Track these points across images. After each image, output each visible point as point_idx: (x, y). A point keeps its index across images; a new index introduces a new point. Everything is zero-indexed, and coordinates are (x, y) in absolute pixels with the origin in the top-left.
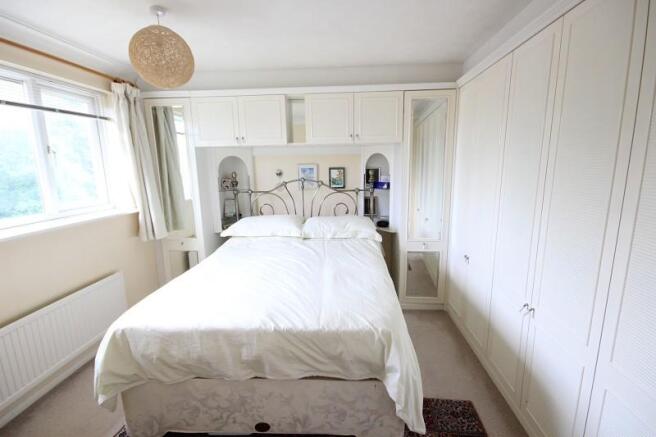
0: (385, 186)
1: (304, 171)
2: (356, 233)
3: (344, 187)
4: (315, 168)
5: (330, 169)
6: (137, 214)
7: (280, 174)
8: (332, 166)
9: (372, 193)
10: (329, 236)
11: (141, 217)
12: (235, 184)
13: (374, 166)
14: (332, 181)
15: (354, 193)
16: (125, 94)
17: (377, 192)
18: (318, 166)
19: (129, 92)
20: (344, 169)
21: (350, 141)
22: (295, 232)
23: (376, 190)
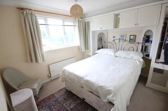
0: (150, 42)
1: (121, 36)
2: (133, 57)
3: (135, 41)
4: (125, 35)
5: (130, 36)
6: (79, 46)
7: (114, 37)
8: (131, 35)
9: (145, 44)
10: (123, 57)
11: (80, 47)
12: (102, 40)
13: (148, 34)
14: (130, 39)
15: (137, 44)
16: (78, 20)
17: (147, 44)
18: (126, 35)
19: (79, 19)
20: (135, 35)
21: (135, 26)
22: (113, 54)
23: (146, 43)
